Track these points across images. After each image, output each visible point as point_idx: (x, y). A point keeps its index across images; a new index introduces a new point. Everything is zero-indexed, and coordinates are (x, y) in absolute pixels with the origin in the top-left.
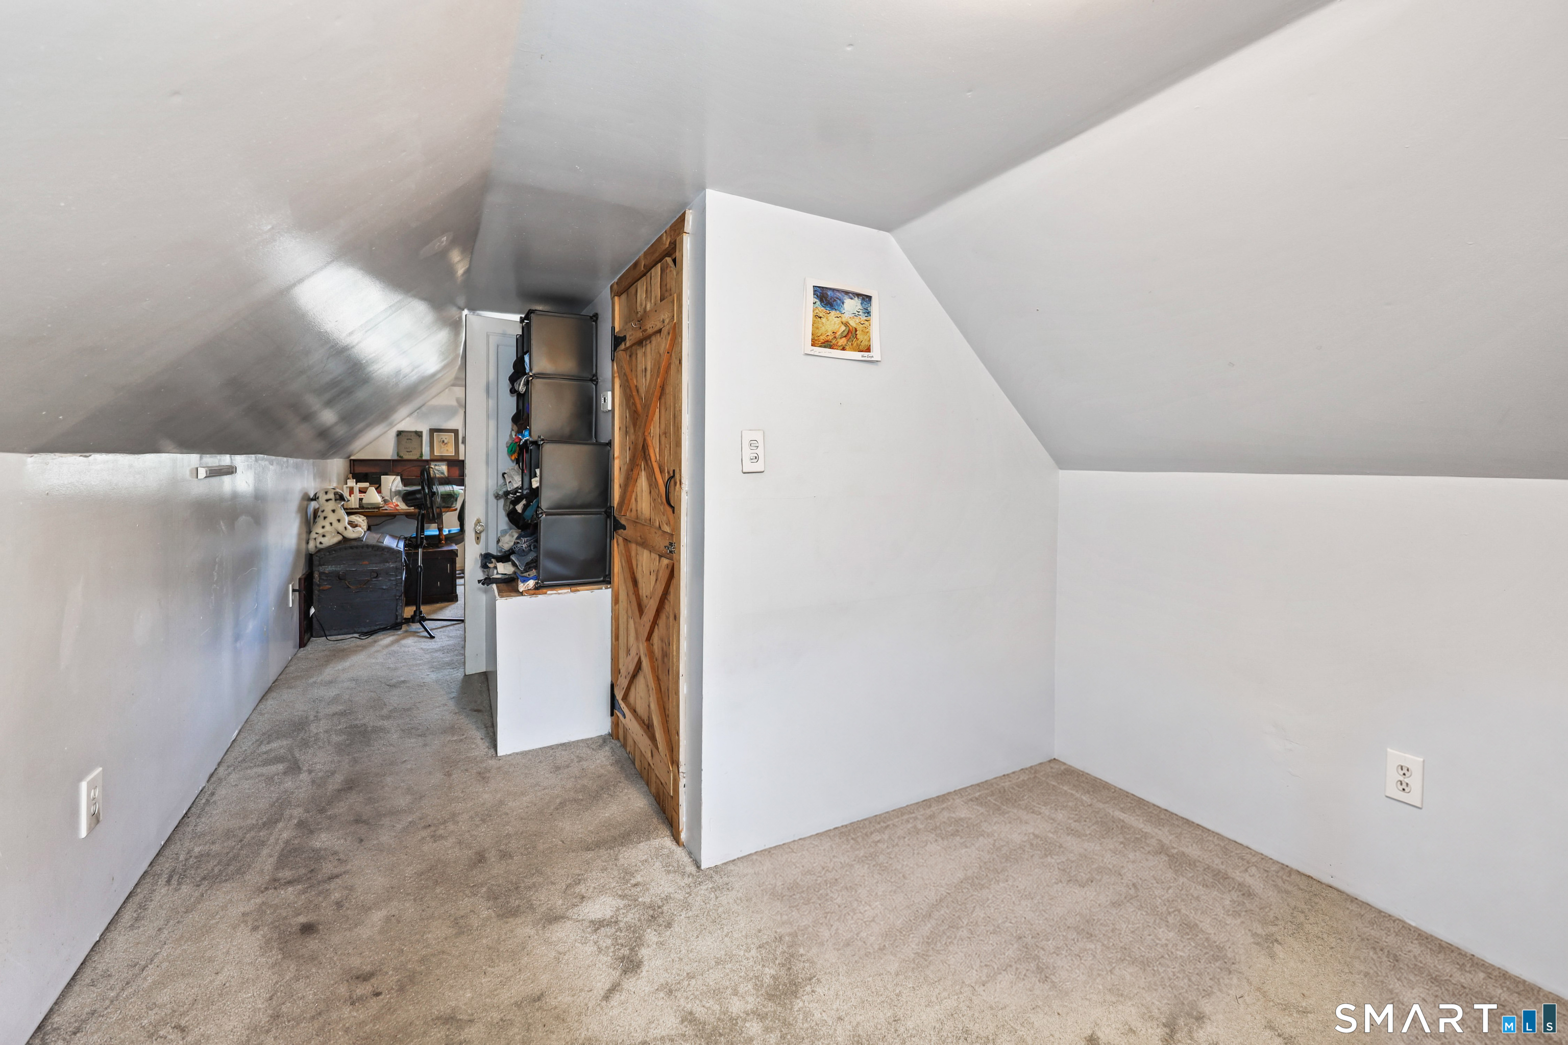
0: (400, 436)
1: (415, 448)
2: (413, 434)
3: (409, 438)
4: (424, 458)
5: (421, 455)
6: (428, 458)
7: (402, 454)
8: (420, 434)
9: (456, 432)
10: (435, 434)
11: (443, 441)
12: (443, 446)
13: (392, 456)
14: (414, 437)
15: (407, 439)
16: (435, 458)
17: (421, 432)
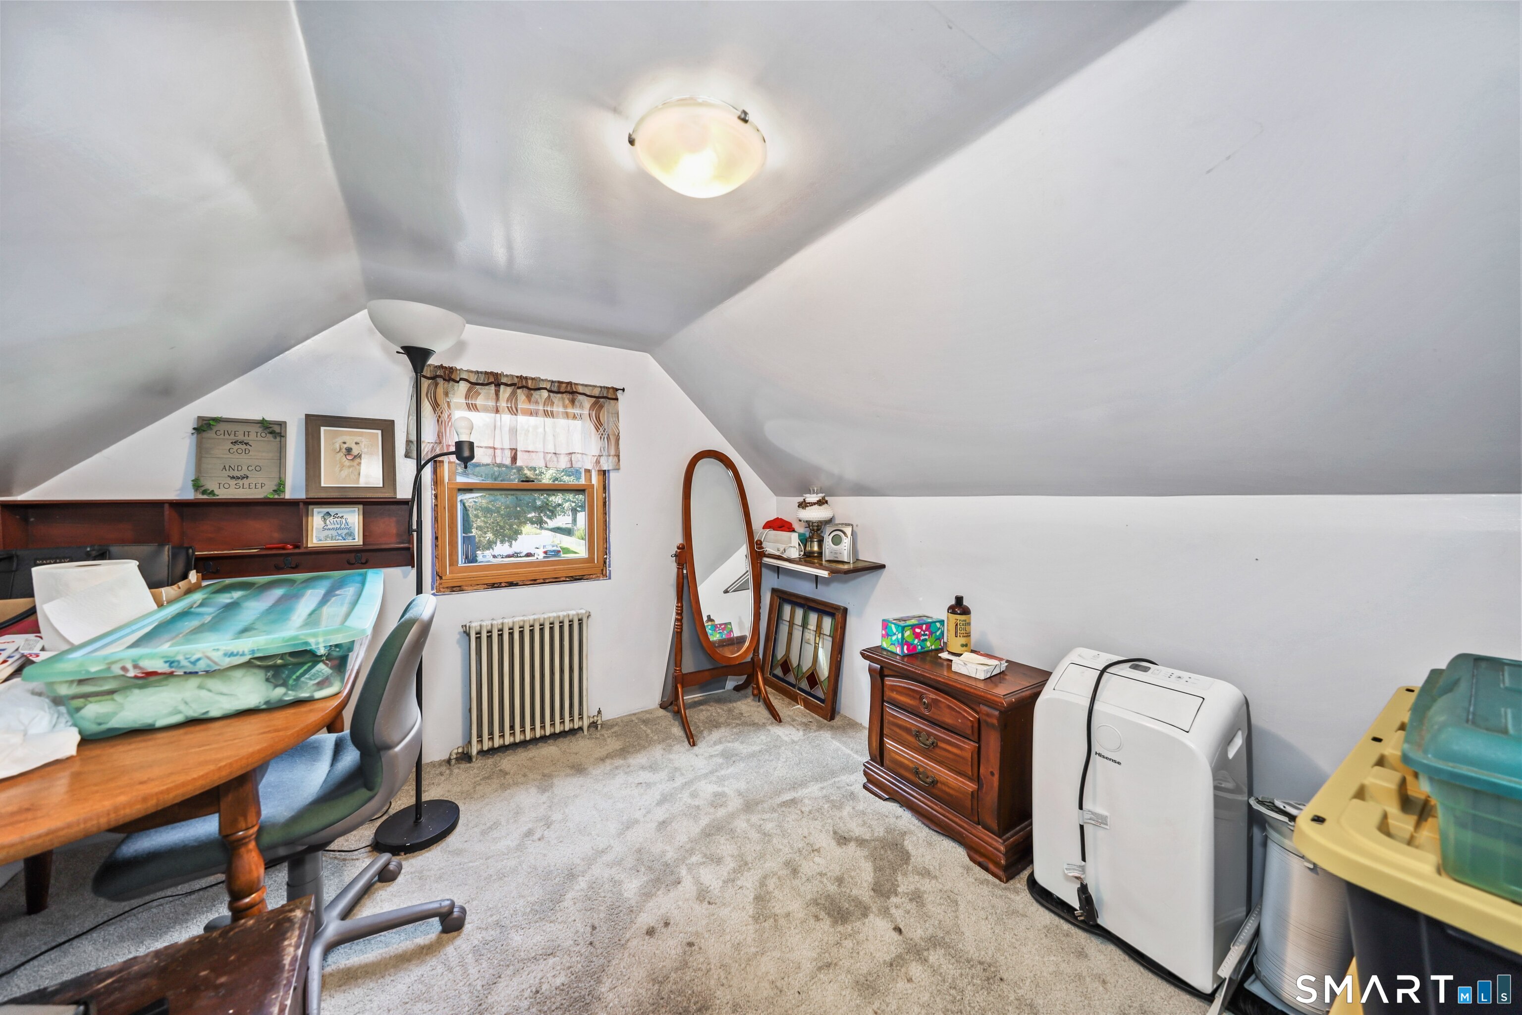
0: (210, 434)
1: (258, 468)
2: (258, 428)
3: (240, 437)
4: (288, 495)
5: (280, 487)
6: (301, 495)
7: (211, 485)
8: (277, 429)
9: (387, 428)
10: (322, 429)
11: (349, 450)
12: (347, 463)
13: (183, 489)
14: (255, 435)
15: (235, 443)
16: (323, 495)
17: (282, 425)
